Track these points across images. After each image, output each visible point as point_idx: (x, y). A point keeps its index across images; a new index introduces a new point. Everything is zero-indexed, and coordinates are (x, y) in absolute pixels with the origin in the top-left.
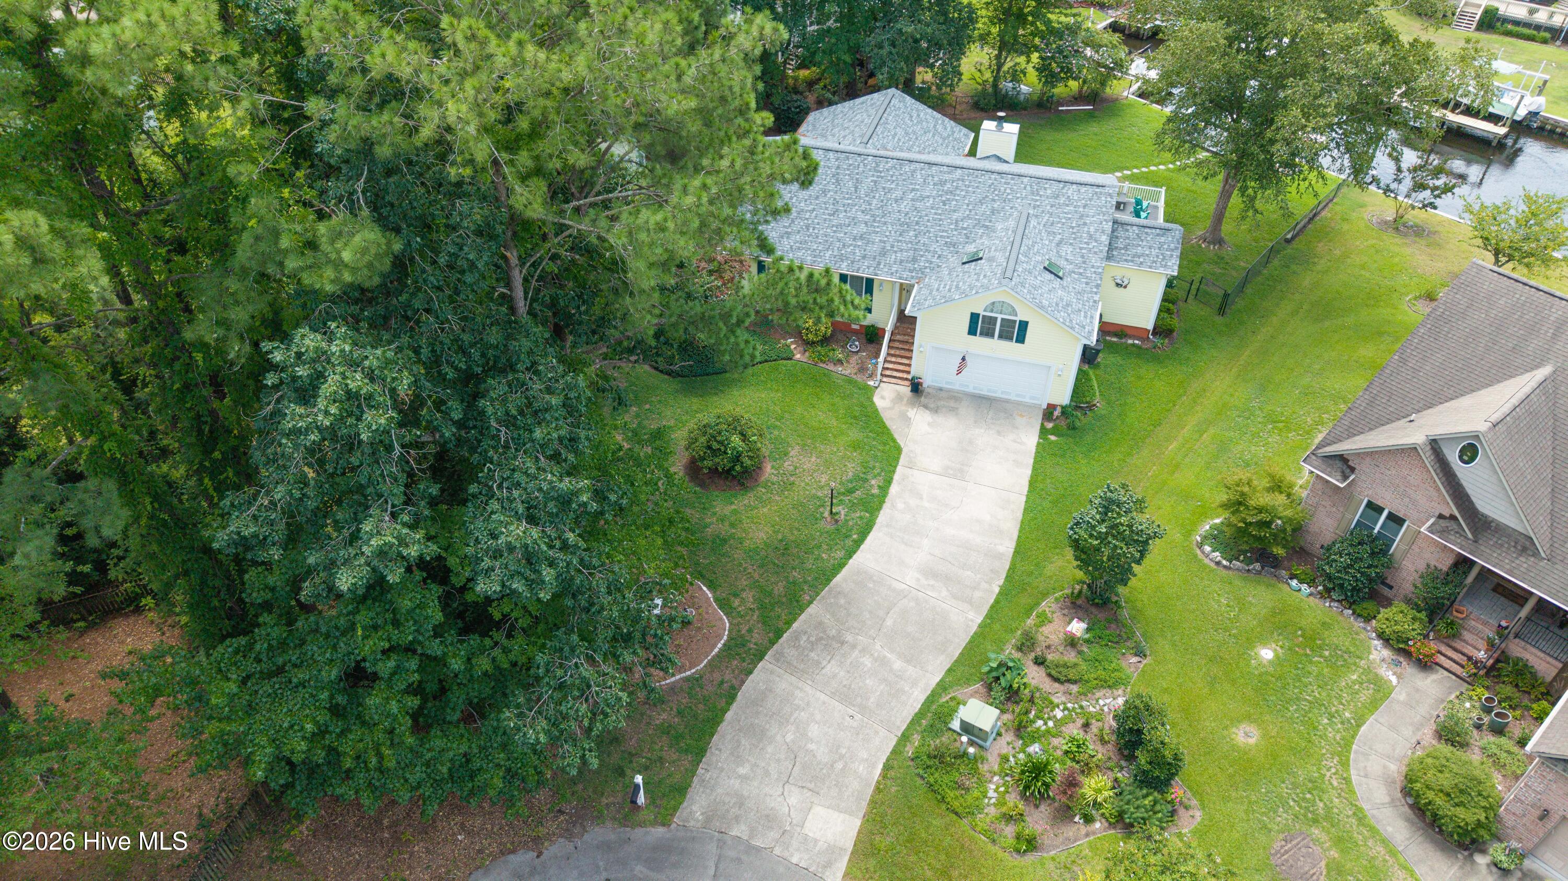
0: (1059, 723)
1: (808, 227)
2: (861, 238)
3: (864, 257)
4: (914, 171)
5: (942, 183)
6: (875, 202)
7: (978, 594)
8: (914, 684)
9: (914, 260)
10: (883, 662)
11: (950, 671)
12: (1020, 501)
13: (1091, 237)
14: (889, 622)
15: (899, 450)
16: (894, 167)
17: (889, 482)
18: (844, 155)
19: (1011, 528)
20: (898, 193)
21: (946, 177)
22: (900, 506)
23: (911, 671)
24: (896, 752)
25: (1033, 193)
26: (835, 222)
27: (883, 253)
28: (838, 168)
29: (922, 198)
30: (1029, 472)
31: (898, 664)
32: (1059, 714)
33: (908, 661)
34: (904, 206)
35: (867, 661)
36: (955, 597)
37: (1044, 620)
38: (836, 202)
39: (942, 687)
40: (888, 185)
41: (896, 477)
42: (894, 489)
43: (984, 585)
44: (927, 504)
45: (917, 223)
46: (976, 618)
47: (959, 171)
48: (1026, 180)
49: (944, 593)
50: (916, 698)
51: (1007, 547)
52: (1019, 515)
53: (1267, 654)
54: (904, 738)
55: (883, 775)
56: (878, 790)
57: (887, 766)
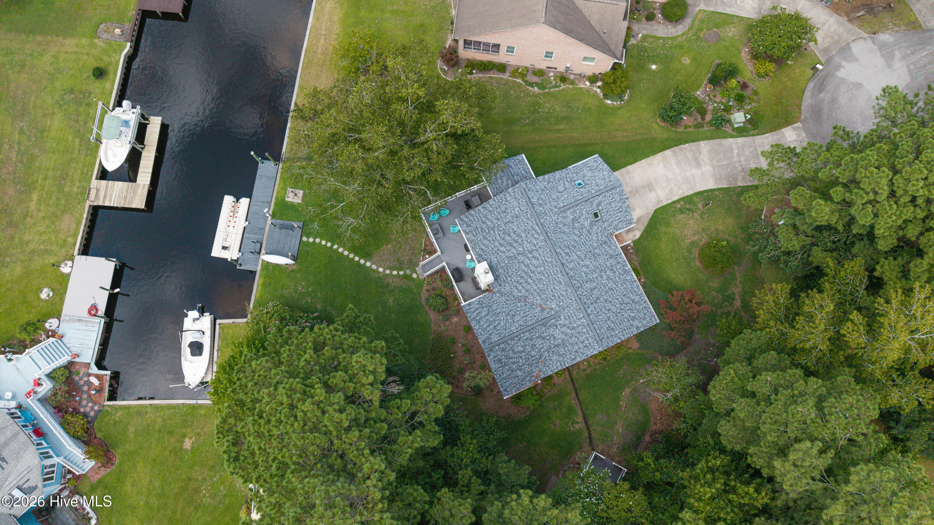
0: (718, 103)
1: (624, 295)
2: (612, 270)
3: (618, 263)
4: (570, 269)
5: (567, 254)
6: (595, 276)
7: (693, 148)
8: (737, 143)
9: (605, 242)
10: (739, 155)
11: (725, 138)
12: (644, 162)
13: (549, 182)
14: (725, 163)
15: (656, 211)
16: (575, 280)
17: (674, 202)
18: (585, 306)
19: (659, 156)
20: (584, 269)
21: (563, 254)
22: (681, 191)
23: (734, 147)
24: (759, 134)
25: (546, 214)
26: (614, 286)
27: (611, 256)
28: (592, 304)
29: (579, 257)
30: (629, 167)
31: (736, 151)
32: (715, 105)
33: (732, 149)
34: (587, 262)
35: (742, 159)
36: (700, 153)
37: (686, 127)
38: (607, 292)
39: (732, 136)
40: (584, 276)
41: (670, 202)
42: (675, 198)
43: (689, 149)
44: (673, 185)
45: (590, 252)
46: (702, 143)
47: (557, 250)
48: (542, 221)
49: (702, 156)
50: (740, 140)
51: (668, 152)
52: (651, 158)
53: (654, 67)
54: (754, 135)
55: (767, 133)
56: (771, 131)
57: (764, 134)
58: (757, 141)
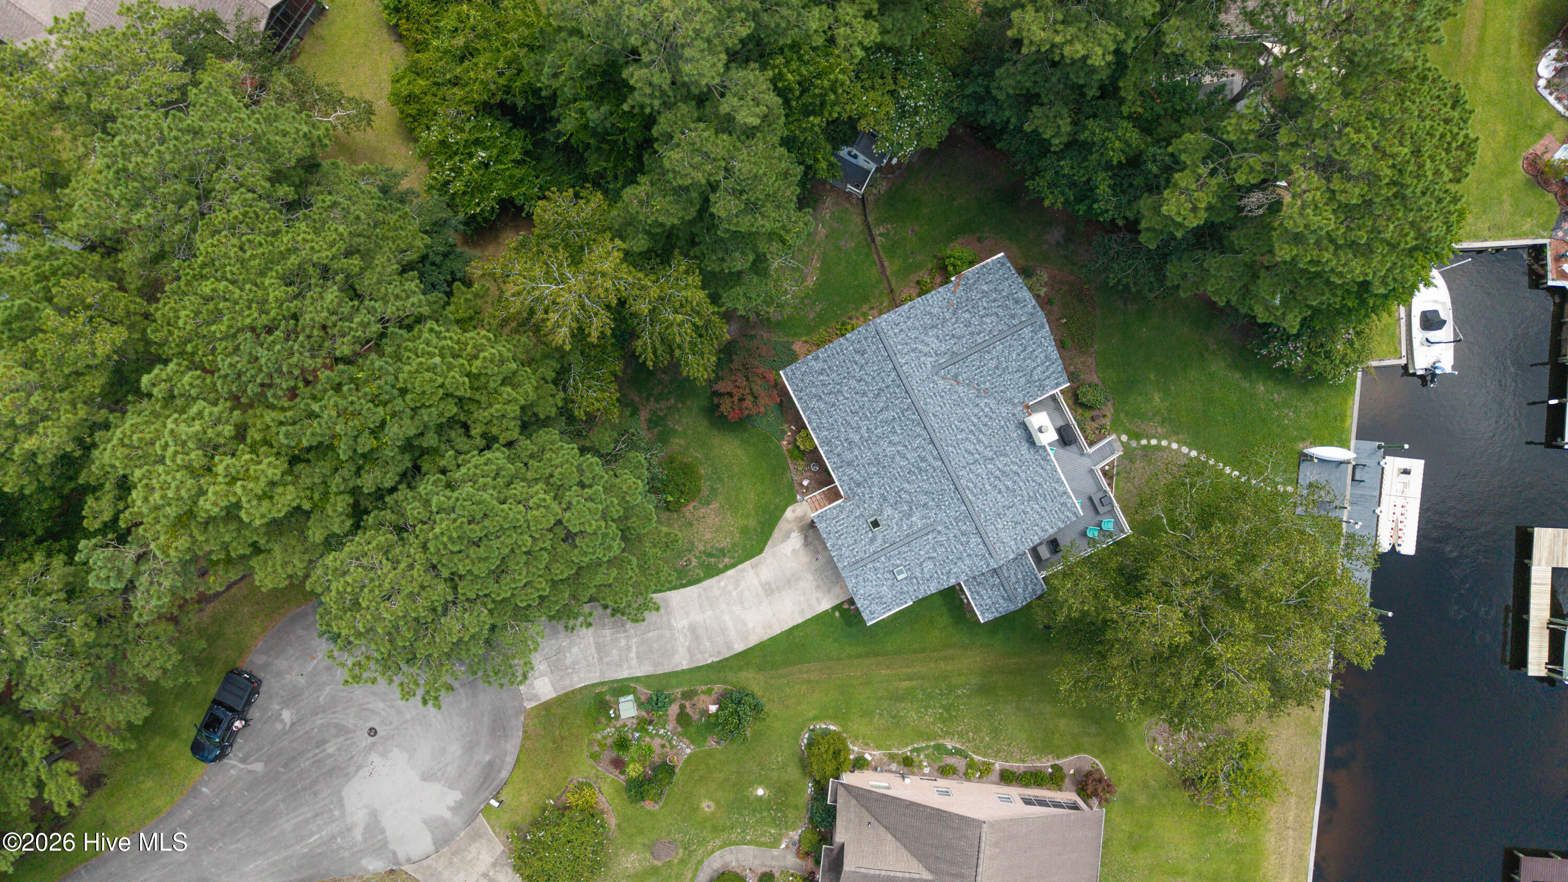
0: (657, 734)
1: (834, 405)
2: (850, 443)
3: (839, 455)
4: (919, 436)
5: (924, 459)
6: (879, 430)
7: (699, 656)
8: (629, 668)
9: (858, 485)
10: (629, 648)
11: (648, 676)
12: (777, 630)
13: (949, 572)
14: (650, 635)
15: (761, 551)
16: (913, 421)
17: (733, 566)
18: (898, 382)
19: (753, 641)
20: (896, 439)
21: (930, 459)
22: (722, 584)
23: (634, 662)
24: (593, 685)
25: (955, 519)
26: (848, 418)
27: (849, 464)
28: (887, 387)
29: (903, 457)
30: (800, 620)
31: (633, 655)
32: (662, 731)
33: (638, 657)
34: (890, 450)
35: (623, 642)
36: (689, 649)
37: (709, 692)
38: (862, 407)
39: (637, 679)
40: (897, 428)
41: (740, 567)
42: (731, 572)
43: (707, 655)
44: (734, 594)
45: (884, 467)
46: (685, 665)
47: (940, 463)
48: (963, 508)
49: (687, 644)
50: (624, 674)
51: (739, 647)
52: (766, 638)
53: (760, 792)
54: (602, 684)
55: (581, 689)
56: (573, 692)
57: (585, 687)
58: (598, 674)
